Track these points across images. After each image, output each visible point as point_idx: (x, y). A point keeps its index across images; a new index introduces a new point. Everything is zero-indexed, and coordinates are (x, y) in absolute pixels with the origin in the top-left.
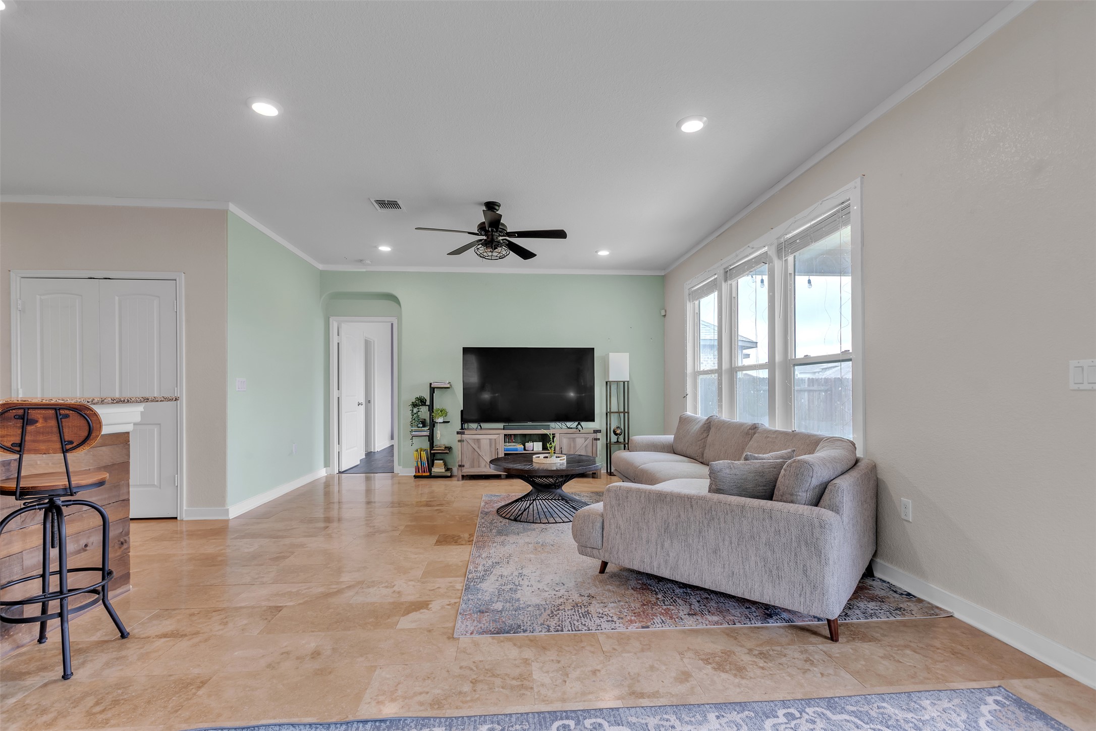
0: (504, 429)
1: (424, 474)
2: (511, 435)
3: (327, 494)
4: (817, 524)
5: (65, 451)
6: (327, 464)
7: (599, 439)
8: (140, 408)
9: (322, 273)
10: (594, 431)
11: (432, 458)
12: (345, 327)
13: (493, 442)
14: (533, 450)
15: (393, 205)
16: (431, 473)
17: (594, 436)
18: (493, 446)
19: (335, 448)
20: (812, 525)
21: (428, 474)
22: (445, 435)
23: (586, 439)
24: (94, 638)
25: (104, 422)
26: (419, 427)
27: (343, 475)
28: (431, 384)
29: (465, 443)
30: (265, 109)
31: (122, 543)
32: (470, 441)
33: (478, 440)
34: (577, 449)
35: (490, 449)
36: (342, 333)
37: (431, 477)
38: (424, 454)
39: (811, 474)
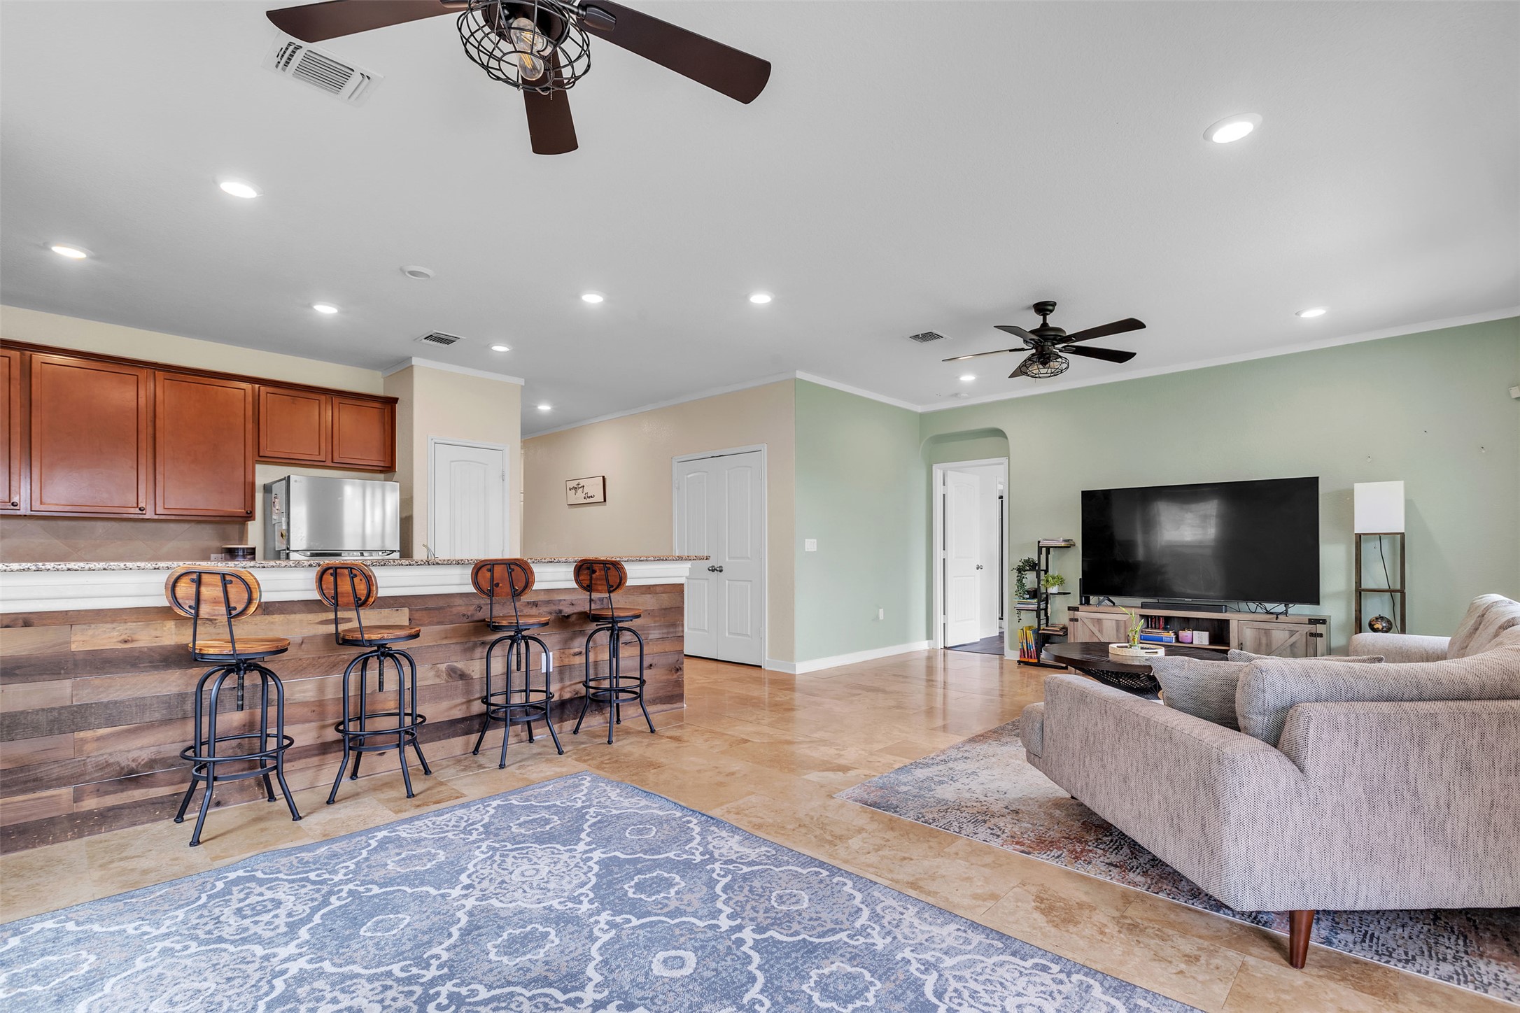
0: (1142, 607)
1: (1031, 660)
2: (1159, 617)
3: (930, 669)
4: (1214, 757)
5: (610, 592)
6: (929, 636)
7: (1321, 635)
8: (688, 565)
9: (923, 416)
10: (1310, 620)
11: (1044, 639)
12: (951, 475)
13: (1122, 624)
14: (1192, 643)
15: (928, 337)
16: (1039, 661)
17: (1312, 628)
18: (1122, 630)
19: (939, 619)
20: (1209, 757)
21: (1036, 661)
22: (1059, 612)
23: (1292, 633)
24: (640, 729)
25: (629, 575)
26: (1024, 598)
27: (949, 651)
28: (1039, 542)
29: (1079, 623)
30: (761, 299)
31: (678, 670)
32: (1085, 621)
33: (1099, 620)
34: (1274, 649)
35: (1117, 635)
36: (948, 481)
37: (1039, 665)
38: (1030, 635)
39: (1261, 686)
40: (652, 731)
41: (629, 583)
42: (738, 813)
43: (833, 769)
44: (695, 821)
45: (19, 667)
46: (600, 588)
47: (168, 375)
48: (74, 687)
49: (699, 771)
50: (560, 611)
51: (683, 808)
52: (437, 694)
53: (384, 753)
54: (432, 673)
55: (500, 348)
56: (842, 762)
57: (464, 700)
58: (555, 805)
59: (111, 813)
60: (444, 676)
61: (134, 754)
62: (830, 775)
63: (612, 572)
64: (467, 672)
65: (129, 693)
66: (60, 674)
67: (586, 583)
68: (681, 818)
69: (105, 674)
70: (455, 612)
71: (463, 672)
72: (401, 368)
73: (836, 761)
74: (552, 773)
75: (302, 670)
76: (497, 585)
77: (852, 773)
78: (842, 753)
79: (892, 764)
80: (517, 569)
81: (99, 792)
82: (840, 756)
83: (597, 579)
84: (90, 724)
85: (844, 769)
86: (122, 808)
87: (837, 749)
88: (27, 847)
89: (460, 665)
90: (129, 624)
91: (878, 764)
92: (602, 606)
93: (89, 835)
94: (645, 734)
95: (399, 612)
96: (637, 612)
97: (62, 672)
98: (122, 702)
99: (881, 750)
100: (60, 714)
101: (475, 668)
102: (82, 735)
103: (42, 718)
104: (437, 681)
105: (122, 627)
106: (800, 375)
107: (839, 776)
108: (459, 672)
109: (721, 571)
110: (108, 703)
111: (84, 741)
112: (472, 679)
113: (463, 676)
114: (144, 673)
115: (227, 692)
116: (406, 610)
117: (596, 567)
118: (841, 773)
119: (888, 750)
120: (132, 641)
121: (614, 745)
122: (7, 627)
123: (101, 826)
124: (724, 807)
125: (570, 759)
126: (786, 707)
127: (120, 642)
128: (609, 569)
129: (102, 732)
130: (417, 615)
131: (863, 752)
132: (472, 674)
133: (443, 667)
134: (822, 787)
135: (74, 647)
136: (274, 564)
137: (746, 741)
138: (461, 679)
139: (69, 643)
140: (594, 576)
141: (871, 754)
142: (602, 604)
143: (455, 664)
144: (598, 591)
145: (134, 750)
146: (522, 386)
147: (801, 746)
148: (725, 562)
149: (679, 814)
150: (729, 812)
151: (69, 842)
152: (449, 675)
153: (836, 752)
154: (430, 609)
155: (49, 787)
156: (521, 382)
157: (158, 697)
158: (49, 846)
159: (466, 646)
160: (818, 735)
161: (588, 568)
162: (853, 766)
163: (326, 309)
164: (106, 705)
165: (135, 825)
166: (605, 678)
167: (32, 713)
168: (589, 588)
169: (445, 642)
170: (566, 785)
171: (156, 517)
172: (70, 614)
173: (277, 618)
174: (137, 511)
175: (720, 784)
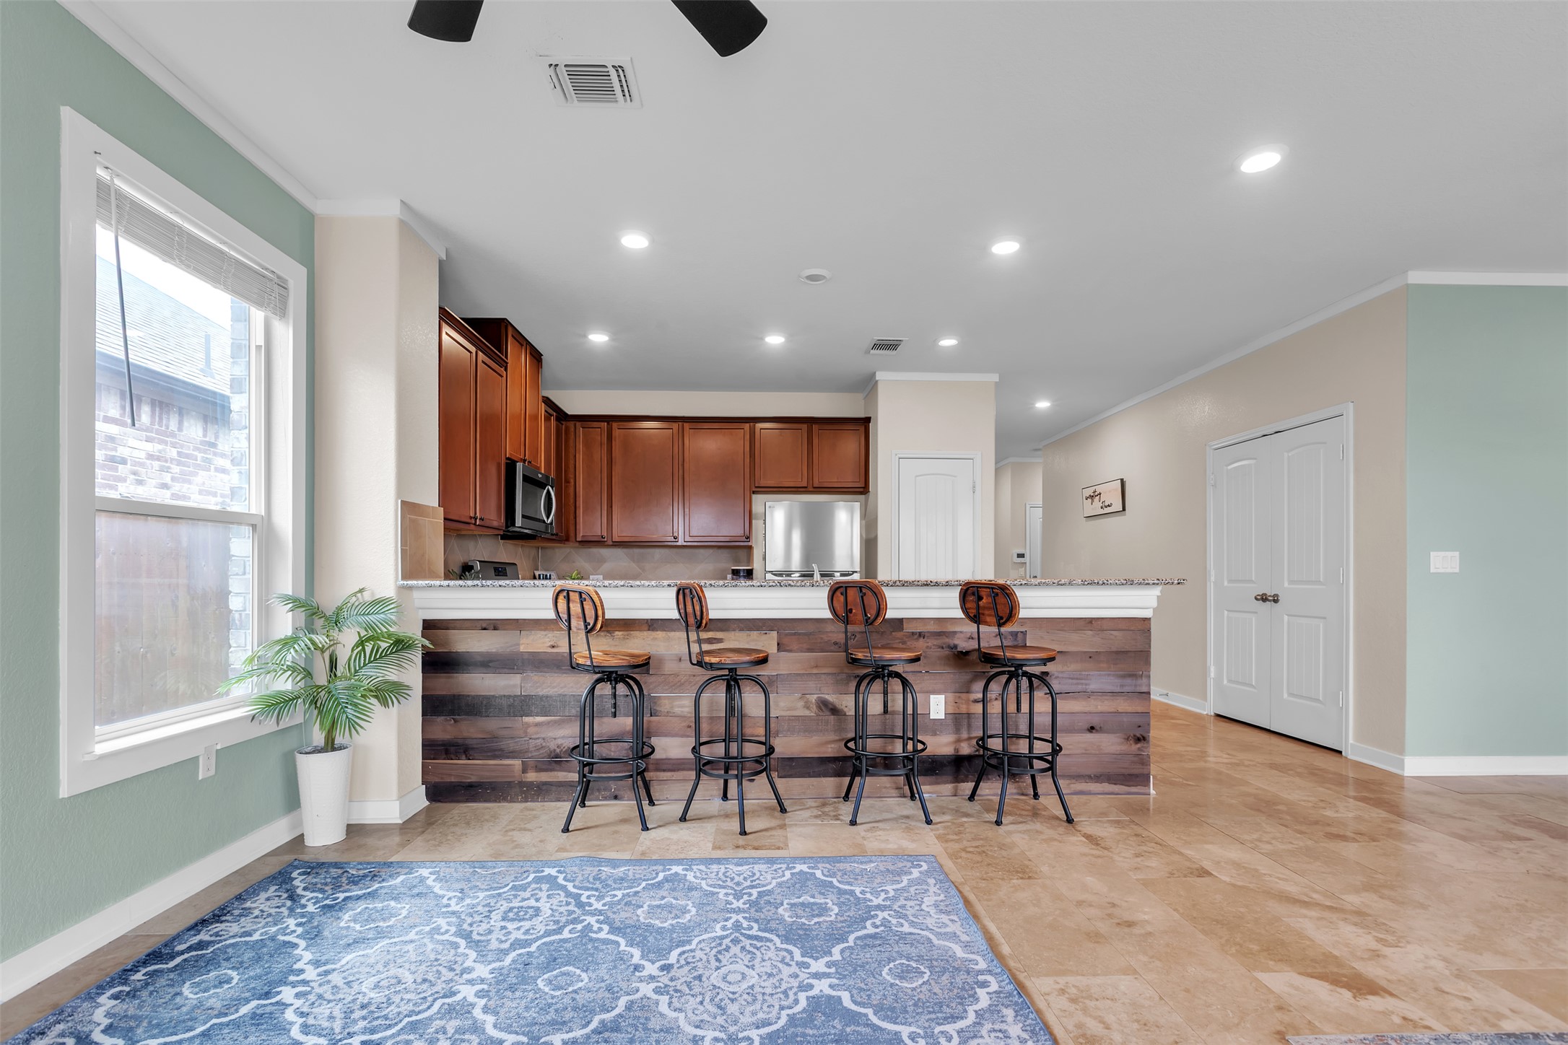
5: (1000, 625)
8: (1156, 591)
25: (1021, 604)
31: (1141, 740)
40: (1070, 820)
41: (1023, 614)
42: (1073, 1000)
43: (1336, 981)
44: (994, 987)
45: (491, 661)
46: (988, 619)
47: (694, 425)
48: (523, 680)
49: (1080, 903)
50: (956, 646)
51: (999, 957)
52: (803, 725)
53: (753, 780)
54: (801, 704)
55: (948, 342)
56: (1372, 970)
57: (837, 738)
58: (852, 893)
59: (544, 788)
60: (814, 708)
61: (559, 742)
62: (1321, 991)
63: (1001, 599)
64: (839, 707)
65: (555, 690)
66: (514, 669)
67: (972, 613)
68: (981, 972)
69: (541, 672)
70: (826, 639)
71: (835, 706)
72: (867, 386)
73: (1354, 965)
74: (896, 846)
75: (680, 686)
76: (851, 611)
77: (1376, 1003)
78: (1387, 951)
79: (1500, 1016)
80: (869, 593)
81: (539, 769)
82: (1376, 955)
83: (984, 608)
84: (532, 711)
85: (1363, 987)
86: (552, 785)
87: (1379, 940)
88: (495, 801)
89: (831, 698)
90: (556, 632)
91: (1460, 1004)
92: (1016, 643)
93: (531, 801)
94: (1056, 823)
95: (767, 635)
96: (1051, 654)
97: (516, 667)
98: (551, 697)
99: (1493, 975)
100: (514, 700)
101: (847, 703)
102: (526, 719)
103: (505, 702)
104: (807, 713)
105: (550, 634)
106: (1416, 277)
107: (1337, 999)
108: (831, 706)
109: (1276, 601)
110: (543, 696)
111: (528, 725)
112: (845, 715)
113: (835, 711)
114: (565, 675)
115: (622, 698)
116: (774, 634)
117: (984, 593)
118: (1347, 994)
119: (1511, 981)
120: (558, 647)
121: (1002, 829)
122: (485, 629)
123: (538, 795)
124: (1062, 981)
125: (932, 834)
126: (1334, 830)
127: (550, 647)
128: (997, 594)
129: (539, 719)
130: (785, 641)
131: (1440, 965)
132: (845, 710)
133: (813, 698)
134: (1280, 1008)
135: (522, 649)
136: (639, 584)
137: (1204, 873)
138: (833, 714)
139: (518, 645)
140: (981, 603)
141: (1460, 975)
142: (1016, 640)
143: (827, 697)
144: (986, 623)
145: (559, 738)
146: (996, 382)
147: (1304, 911)
148: (1283, 587)
149: (982, 965)
150: (1062, 991)
151: (519, 804)
152: (819, 708)
153: (1374, 945)
154: (799, 634)
155: (508, 758)
156: (995, 378)
157: (574, 696)
158: (507, 804)
159: (838, 678)
160: (1353, 900)
161: (973, 594)
162: (1390, 988)
163: (775, 340)
164: (542, 698)
165: (559, 801)
166: (1019, 737)
167: (498, 697)
168: (976, 618)
169: (815, 671)
170: (891, 868)
171: (685, 544)
172: (519, 621)
173: (660, 634)
174: (672, 539)
175: (1095, 937)
